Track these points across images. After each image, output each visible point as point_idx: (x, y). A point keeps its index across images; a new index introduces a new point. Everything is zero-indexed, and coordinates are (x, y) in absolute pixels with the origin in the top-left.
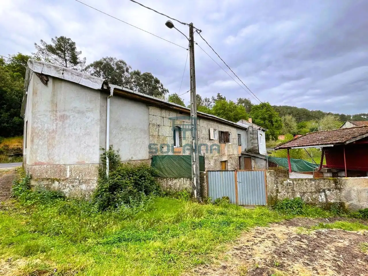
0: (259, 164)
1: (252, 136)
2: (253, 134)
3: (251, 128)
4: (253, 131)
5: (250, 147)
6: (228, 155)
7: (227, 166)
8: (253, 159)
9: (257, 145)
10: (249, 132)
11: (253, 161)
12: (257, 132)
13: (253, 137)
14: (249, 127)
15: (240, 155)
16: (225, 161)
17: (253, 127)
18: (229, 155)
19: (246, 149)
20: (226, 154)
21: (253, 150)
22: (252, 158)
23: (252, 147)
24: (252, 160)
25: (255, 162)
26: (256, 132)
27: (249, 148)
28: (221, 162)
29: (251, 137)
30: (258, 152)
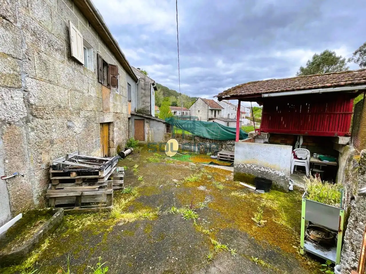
0: (155, 128)
1: (143, 91)
2: (145, 90)
3: (142, 80)
4: (145, 85)
5: (141, 107)
6: (114, 112)
7: (111, 133)
8: (147, 122)
9: (150, 104)
10: (140, 87)
11: (146, 125)
12: (150, 87)
13: (144, 94)
14: (141, 80)
15: (130, 116)
16: (109, 124)
17: (145, 80)
18: (117, 113)
19: (136, 108)
20: (112, 110)
21: (143, 111)
22: (146, 120)
23: (143, 106)
24: (145, 123)
25: (150, 127)
26: (148, 88)
27: (139, 108)
28: (102, 124)
29: (142, 93)
30: (150, 113)
